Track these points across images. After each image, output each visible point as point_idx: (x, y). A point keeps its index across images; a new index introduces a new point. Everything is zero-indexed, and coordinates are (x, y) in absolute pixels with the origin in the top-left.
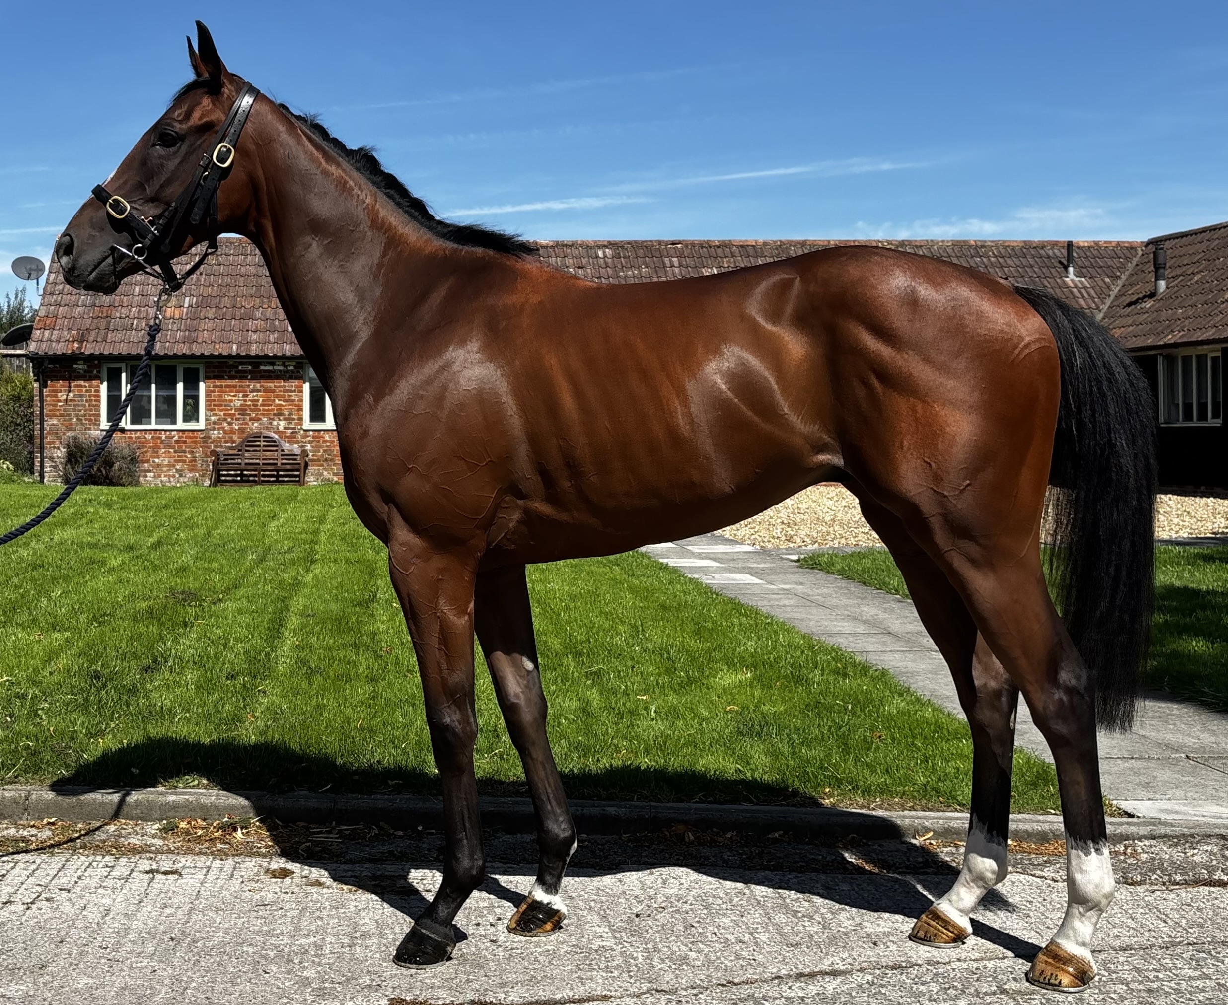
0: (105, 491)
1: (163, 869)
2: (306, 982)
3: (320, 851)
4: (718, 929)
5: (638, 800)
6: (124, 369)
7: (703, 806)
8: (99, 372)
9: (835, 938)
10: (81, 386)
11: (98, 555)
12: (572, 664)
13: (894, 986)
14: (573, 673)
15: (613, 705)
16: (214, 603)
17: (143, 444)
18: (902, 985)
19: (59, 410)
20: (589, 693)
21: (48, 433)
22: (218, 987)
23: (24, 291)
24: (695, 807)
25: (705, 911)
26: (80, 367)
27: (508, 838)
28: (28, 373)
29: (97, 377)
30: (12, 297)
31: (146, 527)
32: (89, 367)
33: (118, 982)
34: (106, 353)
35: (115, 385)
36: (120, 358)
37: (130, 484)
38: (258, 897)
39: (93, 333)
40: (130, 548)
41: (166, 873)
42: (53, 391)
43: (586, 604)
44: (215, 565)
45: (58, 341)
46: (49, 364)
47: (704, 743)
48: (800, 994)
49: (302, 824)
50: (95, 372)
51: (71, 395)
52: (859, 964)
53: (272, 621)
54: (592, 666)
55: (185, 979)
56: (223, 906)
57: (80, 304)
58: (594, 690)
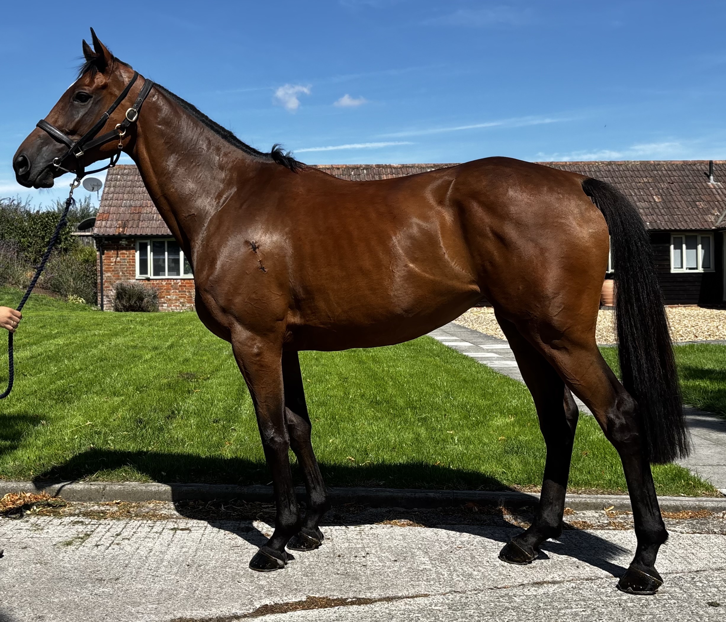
0: (139, 315)
1: (181, 528)
2: (262, 587)
3: (268, 517)
4: (490, 559)
5: (446, 489)
6: (149, 243)
7: (483, 492)
8: (134, 245)
9: (555, 564)
10: (124, 254)
11: (137, 352)
12: (410, 413)
13: (587, 589)
14: (410, 418)
15: (434, 436)
16: (205, 380)
17: (160, 288)
18: (592, 589)
19: (112, 268)
20: (419, 429)
21: (106, 281)
22: (213, 590)
23: (90, 197)
24: (479, 493)
25: (483, 550)
26: (124, 242)
27: (374, 510)
28: (93, 246)
29: (134, 248)
30: (83, 201)
31: (164, 336)
32: (128, 242)
33: (158, 586)
34: (139, 234)
35: (143, 254)
36: (146, 237)
37: (154, 311)
38: (234, 542)
39: (131, 222)
40: (155, 348)
41: (182, 530)
42: (108, 257)
43: (419, 379)
44: (205, 358)
45: (110, 227)
46: (105, 241)
47: (484, 458)
48: (535, 594)
49: (258, 503)
50: (132, 245)
51: (118, 259)
52: (568, 578)
53: (238, 390)
54: (422, 415)
55: (195, 585)
56: (214, 547)
57: (123, 205)
58: (423, 428)
